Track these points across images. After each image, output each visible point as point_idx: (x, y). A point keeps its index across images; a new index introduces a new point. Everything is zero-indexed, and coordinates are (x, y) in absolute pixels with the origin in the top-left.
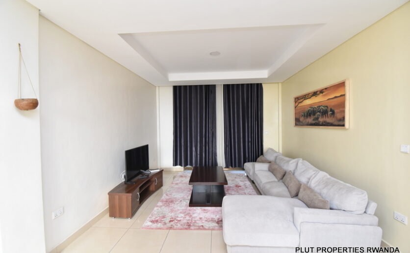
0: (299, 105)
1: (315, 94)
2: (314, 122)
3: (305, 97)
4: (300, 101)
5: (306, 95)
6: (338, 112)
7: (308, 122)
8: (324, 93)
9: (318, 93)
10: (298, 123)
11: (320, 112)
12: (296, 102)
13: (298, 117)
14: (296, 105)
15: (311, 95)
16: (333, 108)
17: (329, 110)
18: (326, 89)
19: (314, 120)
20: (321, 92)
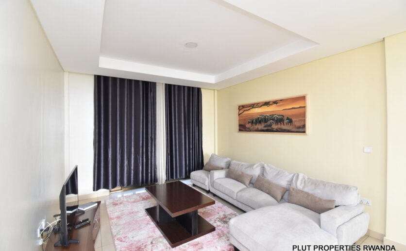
0: (245, 113)
1: (267, 104)
2: (266, 128)
3: (253, 106)
4: (245, 109)
5: (254, 104)
6: (296, 121)
7: (258, 128)
8: (278, 104)
9: (270, 103)
10: (242, 129)
11: (273, 120)
12: (239, 110)
13: (242, 123)
14: (241, 112)
15: (261, 104)
16: (289, 117)
17: (285, 118)
18: (281, 100)
19: (265, 127)
20: (275, 102)
